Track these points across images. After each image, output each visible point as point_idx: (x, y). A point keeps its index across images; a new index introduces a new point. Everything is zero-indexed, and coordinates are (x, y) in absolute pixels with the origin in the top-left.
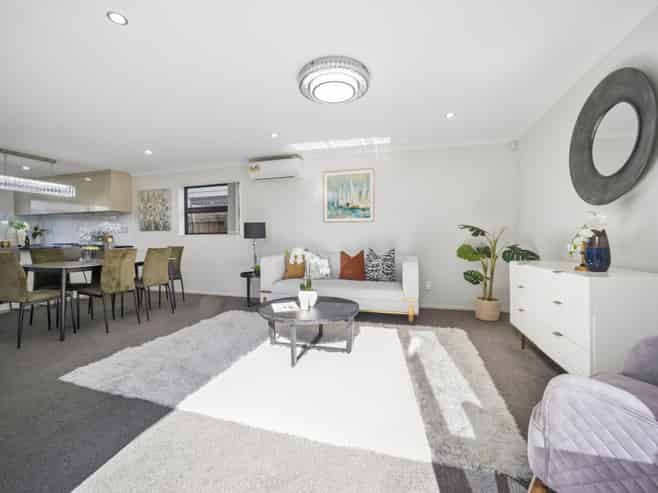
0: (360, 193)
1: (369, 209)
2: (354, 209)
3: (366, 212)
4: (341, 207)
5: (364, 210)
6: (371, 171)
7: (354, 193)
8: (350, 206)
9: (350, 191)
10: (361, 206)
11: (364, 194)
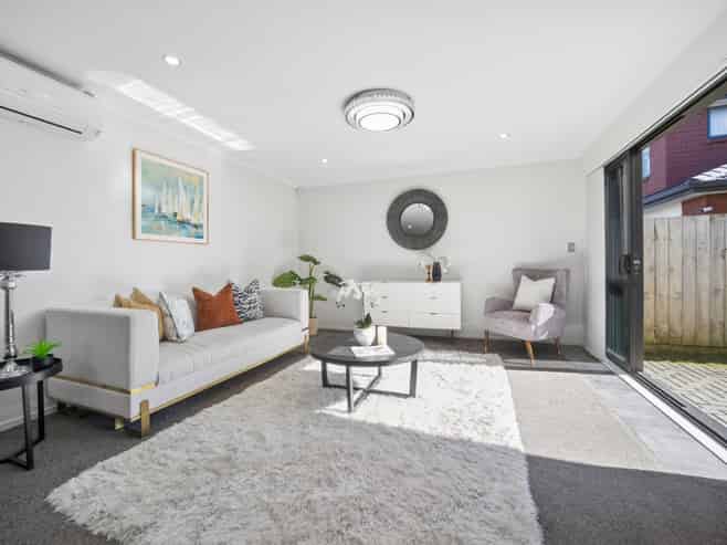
0: (193, 202)
1: (201, 226)
2: (183, 223)
3: (199, 230)
4: (165, 217)
5: (196, 226)
6: (205, 175)
7: (184, 198)
8: (178, 218)
9: (178, 193)
10: (194, 221)
11: (196, 204)
